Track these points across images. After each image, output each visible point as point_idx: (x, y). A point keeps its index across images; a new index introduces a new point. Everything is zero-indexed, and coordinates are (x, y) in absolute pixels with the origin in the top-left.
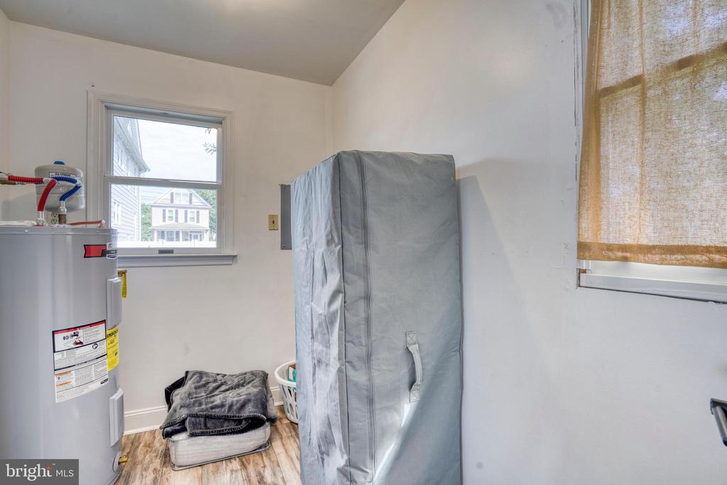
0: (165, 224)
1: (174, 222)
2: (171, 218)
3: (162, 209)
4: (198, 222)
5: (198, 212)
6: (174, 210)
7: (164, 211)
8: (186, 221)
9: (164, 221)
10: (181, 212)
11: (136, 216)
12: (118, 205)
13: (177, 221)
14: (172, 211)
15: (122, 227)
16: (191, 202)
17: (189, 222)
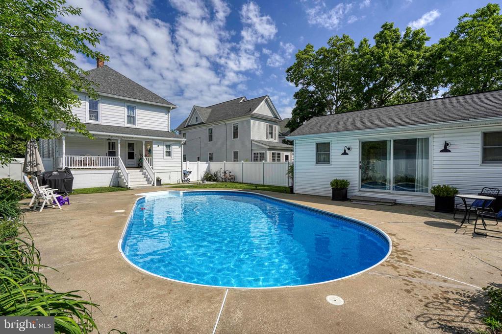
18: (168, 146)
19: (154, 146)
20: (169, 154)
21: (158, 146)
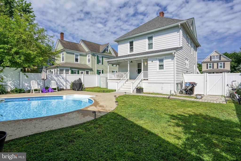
0: (207, 69)
1: (212, 68)
2: (210, 67)
3: (206, 64)
4: (224, 67)
5: (224, 64)
6: (212, 63)
7: (207, 65)
8: (218, 67)
9: (207, 68)
10: (215, 64)
11: (195, 66)
12: (187, 60)
13: (213, 68)
14: (211, 64)
15: (189, 69)
16: (220, 59)
17: (219, 68)
18: (161, 61)
19: (149, 62)
20: (161, 67)
21: (152, 61)
